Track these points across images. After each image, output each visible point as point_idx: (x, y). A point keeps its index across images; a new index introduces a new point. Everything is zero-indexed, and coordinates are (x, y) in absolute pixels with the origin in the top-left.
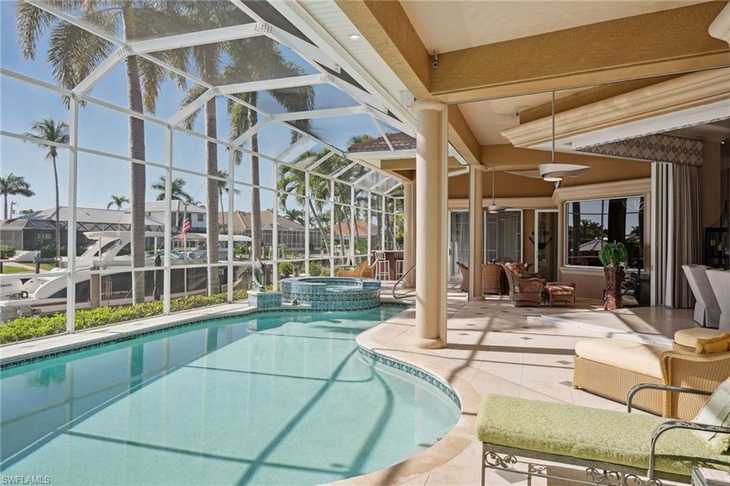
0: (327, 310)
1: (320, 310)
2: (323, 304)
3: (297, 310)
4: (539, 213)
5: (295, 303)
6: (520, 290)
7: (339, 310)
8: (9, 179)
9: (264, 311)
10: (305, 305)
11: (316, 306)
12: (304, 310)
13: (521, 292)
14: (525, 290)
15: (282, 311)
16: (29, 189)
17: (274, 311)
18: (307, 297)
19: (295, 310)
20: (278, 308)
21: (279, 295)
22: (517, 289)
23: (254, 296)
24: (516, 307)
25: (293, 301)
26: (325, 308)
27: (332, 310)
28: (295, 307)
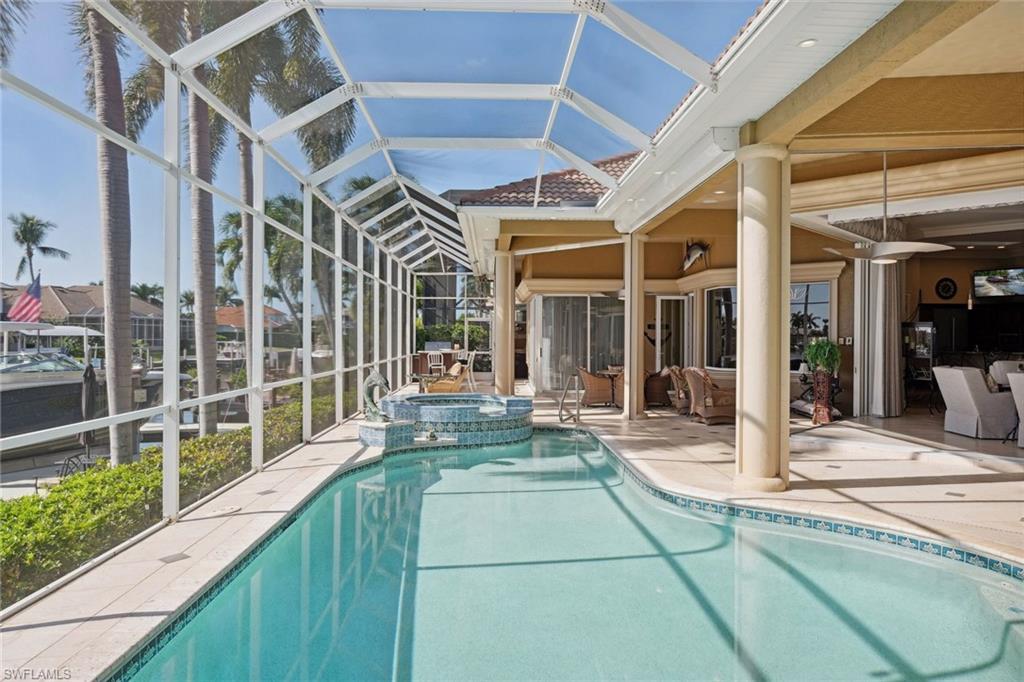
0: (481, 445)
1: (470, 446)
2: (476, 436)
3: (436, 448)
4: (662, 301)
5: (433, 437)
6: (714, 402)
7: (497, 444)
9: (393, 453)
10: (445, 439)
11: (466, 439)
12: (446, 447)
13: (715, 406)
14: (720, 402)
15: (414, 450)
17: (405, 451)
18: (451, 427)
19: (433, 448)
20: (410, 447)
21: (411, 426)
22: (709, 401)
23: (377, 429)
24: (709, 425)
25: (429, 434)
26: (479, 442)
27: (488, 445)
28: (433, 444)
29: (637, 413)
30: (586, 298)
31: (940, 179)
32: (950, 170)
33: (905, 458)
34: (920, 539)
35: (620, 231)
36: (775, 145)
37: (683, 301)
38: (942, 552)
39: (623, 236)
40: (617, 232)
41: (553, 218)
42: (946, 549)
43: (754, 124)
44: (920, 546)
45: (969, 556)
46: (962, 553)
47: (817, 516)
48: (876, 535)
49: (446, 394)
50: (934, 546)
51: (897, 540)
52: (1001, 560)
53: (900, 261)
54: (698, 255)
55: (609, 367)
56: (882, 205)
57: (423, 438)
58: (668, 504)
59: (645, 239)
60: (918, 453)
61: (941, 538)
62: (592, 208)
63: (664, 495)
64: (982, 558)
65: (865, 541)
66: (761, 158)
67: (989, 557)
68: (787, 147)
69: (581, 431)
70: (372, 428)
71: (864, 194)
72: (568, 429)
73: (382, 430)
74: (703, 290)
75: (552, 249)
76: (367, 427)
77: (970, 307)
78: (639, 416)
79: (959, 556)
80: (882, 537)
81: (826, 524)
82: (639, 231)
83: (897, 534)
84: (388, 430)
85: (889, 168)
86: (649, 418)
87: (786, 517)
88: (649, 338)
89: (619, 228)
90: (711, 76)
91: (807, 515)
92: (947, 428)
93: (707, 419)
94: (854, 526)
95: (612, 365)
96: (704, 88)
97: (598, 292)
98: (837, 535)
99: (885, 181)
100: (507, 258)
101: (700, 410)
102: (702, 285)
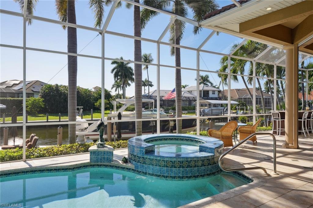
5: (123, 161)
8: (145, 80)
9: (97, 165)
15: (112, 167)
16: (152, 84)
20: (109, 164)
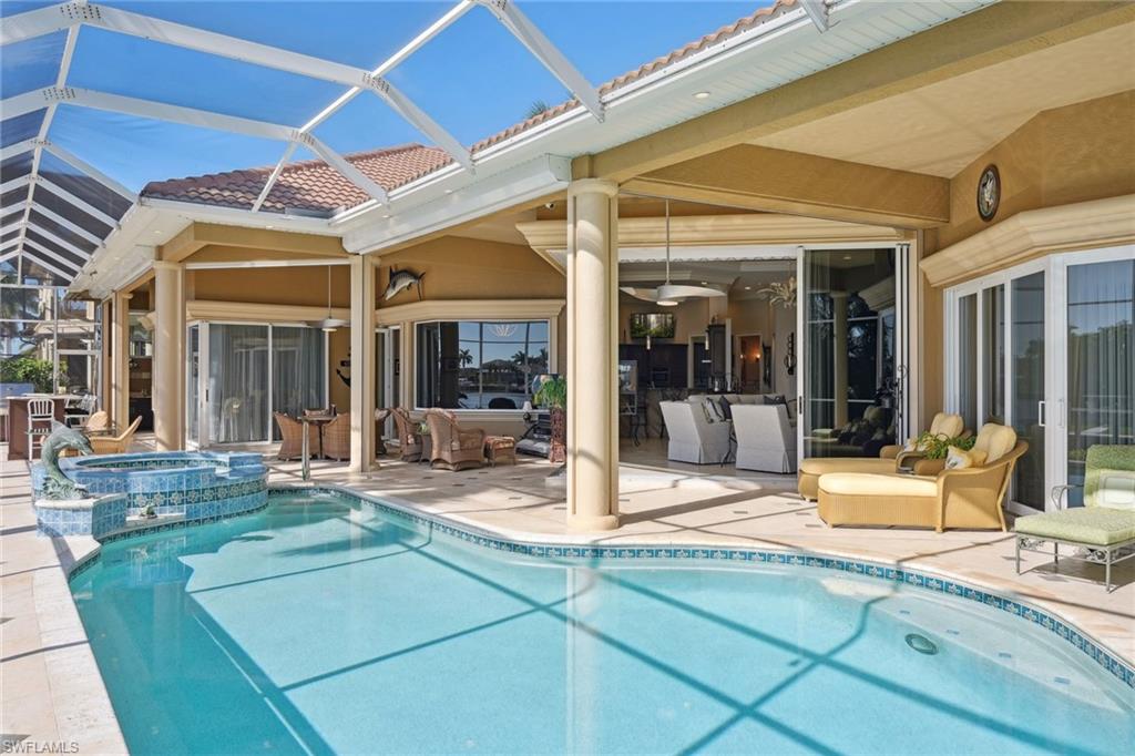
0: (218, 518)
1: (204, 520)
2: (211, 507)
3: (157, 529)
5: (151, 513)
6: (461, 446)
7: (238, 514)
10: (166, 515)
11: (197, 512)
12: (171, 526)
13: (461, 449)
14: (466, 446)
17: (120, 536)
18: (175, 498)
19: (152, 529)
20: (121, 531)
21: (122, 501)
22: (456, 445)
23: (75, 510)
24: (457, 471)
25: (144, 510)
26: (215, 515)
27: (226, 517)
28: (152, 523)
29: (371, 464)
30: (267, 327)
31: (696, 231)
32: (705, 224)
33: (667, 486)
34: (767, 552)
35: (349, 251)
36: (611, 181)
37: (383, 334)
38: (787, 560)
39: (351, 256)
40: (346, 252)
41: (269, 227)
42: (789, 557)
43: (592, 157)
44: (767, 558)
45: (808, 559)
46: (803, 558)
47: (677, 545)
48: (729, 555)
49: (112, 456)
50: (780, 556)
51: (748, 556)
52: (835, 559)
53: (680, 303)
54: (407, 284)
55: (307, 412)
56: (665, 248)
57: (135, 517)
58: (519, 555)
59: (377, 261)
60: (677, 481)
61: (785, 548)
62: (325, 220)
63: (514, 547)
64: (820, 560)
65: (719, 561)
66: (595, 193)
67: (825, 558)
68: (620, 185)
69: (321, 489)
70: (66, 509)
71: (634, 237)
72: (303, 489)
73: (85, 510)
74: (412, 323)
75: (247, 265)
76: (56, 509)
77: (649, 348)
78: (373, 467)
79: (801, 562)
80: (735, 555)
81: (685, 551)
82: (373, 254)
83: (748, 550)
84: (96, 510)
85: (670, 215)
86: (382, 468)
87: (648, 551)
88: (342, 377)
89: (349, 247)
90: (600, 105)
91: (668, 545)
92: (670, 457)
93: (454, 464)
94: (710, 549)
95: (309, 409)
96: (587, 112)
97: (300, 322)
98: (695, 560)
99: (668, 227)
100: (175, 272)
101: (446, 456)
102: (413, 318)
